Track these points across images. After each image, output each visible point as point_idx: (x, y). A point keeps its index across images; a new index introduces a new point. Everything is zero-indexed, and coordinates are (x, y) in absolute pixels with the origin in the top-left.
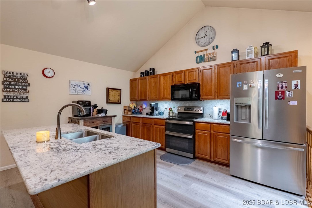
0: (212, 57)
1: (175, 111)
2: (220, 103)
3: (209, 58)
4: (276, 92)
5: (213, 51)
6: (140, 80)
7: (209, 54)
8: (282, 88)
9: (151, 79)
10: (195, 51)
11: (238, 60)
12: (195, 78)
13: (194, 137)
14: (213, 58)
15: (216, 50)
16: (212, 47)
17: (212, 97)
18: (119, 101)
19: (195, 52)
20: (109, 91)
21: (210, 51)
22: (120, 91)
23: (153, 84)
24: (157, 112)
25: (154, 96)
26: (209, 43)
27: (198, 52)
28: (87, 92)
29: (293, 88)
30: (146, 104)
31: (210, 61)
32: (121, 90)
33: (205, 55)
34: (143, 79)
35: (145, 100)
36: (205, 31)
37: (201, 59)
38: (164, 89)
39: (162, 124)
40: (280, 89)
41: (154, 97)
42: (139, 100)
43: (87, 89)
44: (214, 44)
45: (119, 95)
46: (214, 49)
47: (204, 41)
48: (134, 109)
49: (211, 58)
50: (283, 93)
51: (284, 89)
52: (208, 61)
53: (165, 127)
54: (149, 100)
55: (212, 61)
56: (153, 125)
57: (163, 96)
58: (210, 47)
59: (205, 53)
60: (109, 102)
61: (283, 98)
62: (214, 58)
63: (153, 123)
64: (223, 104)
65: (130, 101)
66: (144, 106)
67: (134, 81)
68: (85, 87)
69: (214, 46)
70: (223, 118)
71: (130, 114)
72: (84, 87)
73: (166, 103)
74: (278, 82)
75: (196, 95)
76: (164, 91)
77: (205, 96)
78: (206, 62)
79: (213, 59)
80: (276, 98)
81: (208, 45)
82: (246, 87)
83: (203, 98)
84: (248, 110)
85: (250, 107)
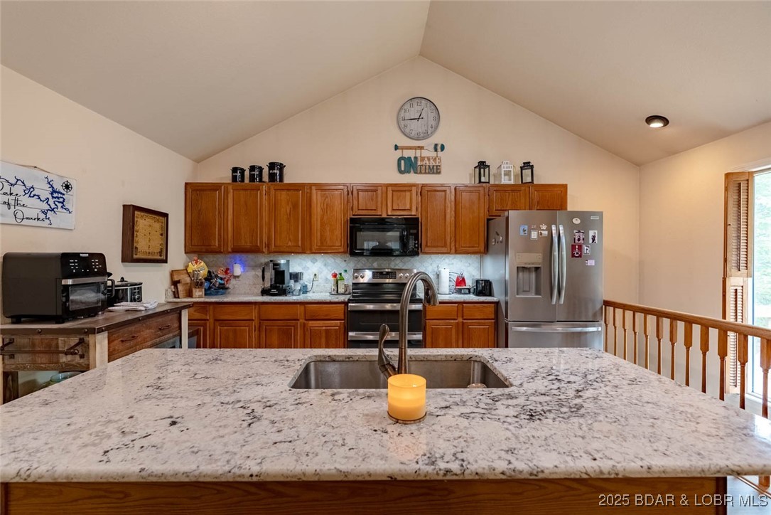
0: (433, 166)
1: (348, 280)
2: (447, 261)
3: (427, 167)
4: (572, 245)
5: (434, 154)
6: (233, 190)
7: (426, 159)
8: (579, 240)
9: (278, 192)
10: (396, 145)
11: (489, 183)
12: (409, 206)
13: (424, 336)
14: (435, 167)
15: (440, 154)
16: (433, 146)
17: (444, 250)
18: (161, 253)
19: (396, 148)
20: (136, 219)
21: (428, 153)
22: (163, 219)
23: (285, 209)
24: (298, 287)
25: (290, 240)
26: (426, 136)
27: (403, 148)
28: (59, 218)
29: (591, 241)
30: (244, 265)
31: (429, 173)
32: (166, 215)
33: (419, 159)
34: (246, 190)
35: (255, 250)
36: (419, 108)
37: (408, 165)
38: (323, 224)
39: (332, 317)
40: (577, 241)
41: (290, 244)
42: (230, 250)
43: (60, 205)
44: (437, 138)
45: (162, 235)
46: (436, 150)
47: (416, 127)
48: (206, 279)
49: (431, 167)
50: (580, 247)
51: (581, 241)
52: (426, 173)
53: (343, 321)
54: (270, 252)
55: (433, 173)
56: (302, 321)
57: (322, 243)
58: (428, 143)
59: (418, 155)
60: (135, 256)
61: (580, 256)
62: (437, 169)
63: (303, 316)
64: (453, 264)
65: (186, 253)
66: (238, 270)
67: (210, 190)
68: (55, 195)
69: (436, 145)
70: (463, 292)
71: (200, 297)
72: (50, 197)
73: (314, 261)
74: (575, 231)
75: (415, 244)
76: (322, 231)
77: (431, 247)
78: (421, 173)
79: (435, 171)
80: (573, 256)
81: (424, 138)
82: (534, 235)
83: (427, 250)
84: (533, 276)
85: (537, 269)
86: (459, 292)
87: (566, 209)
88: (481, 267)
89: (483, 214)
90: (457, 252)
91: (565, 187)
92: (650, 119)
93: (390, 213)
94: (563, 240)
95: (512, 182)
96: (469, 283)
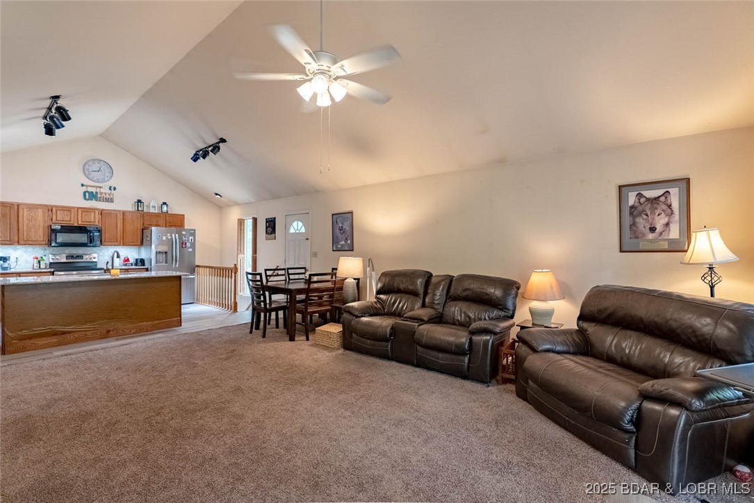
1: (48, 260)
4: (182, 243)
11: (143, 211)
12: (93, 220)
16: (108, 187)
17: (116, 243)
21: (105, 190)
26: (104, 181)
29: (190, 241)
36: (99, 165)
38: (28, 228)
40: (184, 241)
44: (112, 183)
47: (96, 175)
50: (186, 244)
51: (186, 241)
58: (105, 185)
61: (185, 247)
70: (128, 264)
74: (183, 237)
76: (28, 232)
77: (108, 242)
80: (182, 247)
81: (102, 182)
82: (164, 238)
83: (105, 243)
84: (164, 255)
85: (166, 253)
86: (126, 265)
87: (184, 227)
88: (139, 253)
89: (140, 226)
90: (124, 245)
91: (184, 215)
92: (217, 194)
93: (80, 223)
94: (178, 240)
95: (156, 212)
96: (132, 261)
